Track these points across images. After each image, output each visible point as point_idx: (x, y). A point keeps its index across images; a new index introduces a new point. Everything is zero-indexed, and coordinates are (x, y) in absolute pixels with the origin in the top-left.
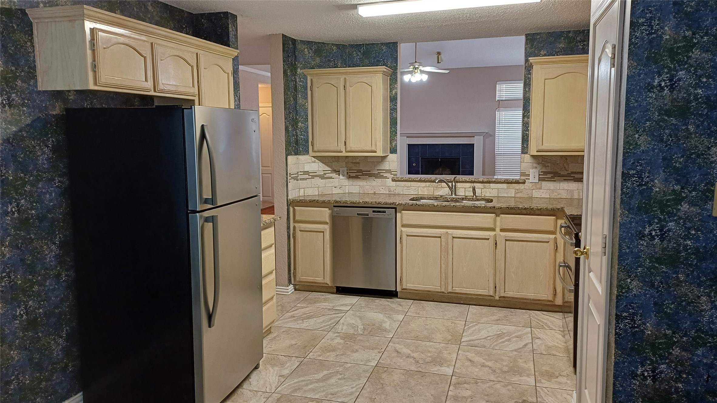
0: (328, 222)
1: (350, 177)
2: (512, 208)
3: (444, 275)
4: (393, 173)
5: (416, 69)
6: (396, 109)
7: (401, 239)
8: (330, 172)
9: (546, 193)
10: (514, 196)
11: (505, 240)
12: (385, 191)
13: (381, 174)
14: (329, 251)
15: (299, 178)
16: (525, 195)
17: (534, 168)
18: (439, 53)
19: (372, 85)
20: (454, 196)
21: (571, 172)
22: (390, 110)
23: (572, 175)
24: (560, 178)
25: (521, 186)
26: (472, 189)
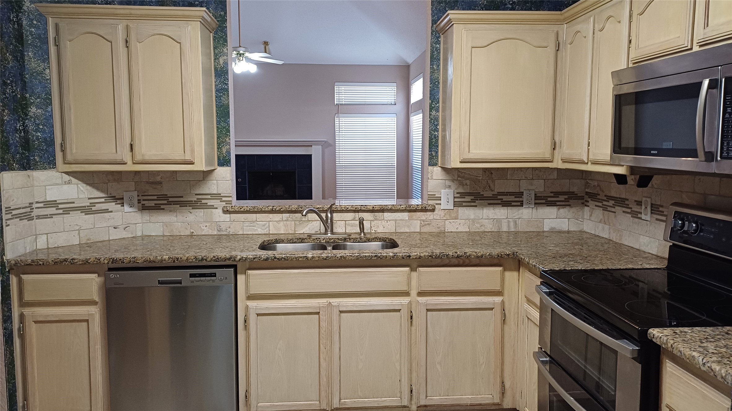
0: (97, 299)
1: (144, 208)
2: (437, 257)
3: (325, 380)
4: (224, 199)
5: (240, 56)
6: (227, 90)
7: (245, 321)
8: (103, 200)
9: (463, 225)
10: (419, 231)
11: (425, 311)
12: (210, 231)
13: (203, 201)
14: (100, 358)
15: (33, 214)
16: (435, 228)
17: (447, 188)
18: (266, 43)
19: (182, 41)
20: (329, 235)
21: (498, 193)
22: (217, 91)
23: (499, 197)
24: (483, 201)
25: (429, 216)
26: (358, 222)
